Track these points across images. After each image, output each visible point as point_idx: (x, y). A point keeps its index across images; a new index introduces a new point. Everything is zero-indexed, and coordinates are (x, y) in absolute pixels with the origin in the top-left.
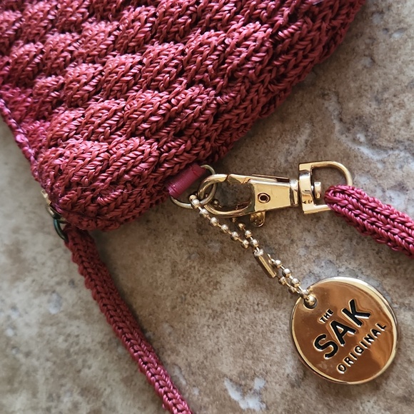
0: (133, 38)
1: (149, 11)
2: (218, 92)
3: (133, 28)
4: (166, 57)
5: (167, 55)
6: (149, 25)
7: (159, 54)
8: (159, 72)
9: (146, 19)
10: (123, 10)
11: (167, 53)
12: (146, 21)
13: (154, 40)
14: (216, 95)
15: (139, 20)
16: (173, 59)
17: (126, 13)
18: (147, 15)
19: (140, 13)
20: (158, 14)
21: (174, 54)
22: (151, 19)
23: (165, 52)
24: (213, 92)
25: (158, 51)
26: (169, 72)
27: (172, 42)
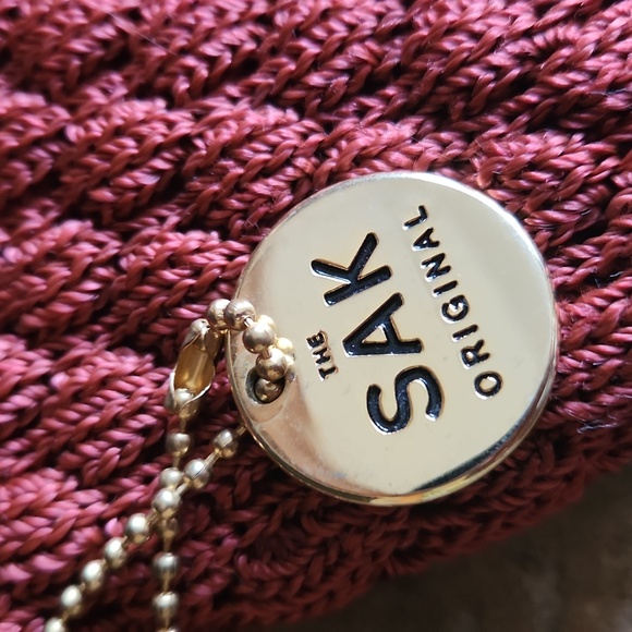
0: (41, 304)
1: (100, 245)
2: (245, 544)
3: (45, 275)
4: (123, 399)
5: (128, 394)
6: (93, 286)
7: (105, 382)
8: (93, 434)
9: (91, 266)
10: (28, 205)
11: (129, 387)
12: (87, 273)
13: (98, 328)
14: (237, 551)
15: (69, 261)
16: (143, 409)
17: (34, 219)
18: (94, 255)
19: (75, 240)
20: (123, 263)
21: (150, 396)
22: (102, 272)
23: (122, 384)
24: (230, 542)
25: (105, 373)
26: (121, 444)
27: (149, 357)
